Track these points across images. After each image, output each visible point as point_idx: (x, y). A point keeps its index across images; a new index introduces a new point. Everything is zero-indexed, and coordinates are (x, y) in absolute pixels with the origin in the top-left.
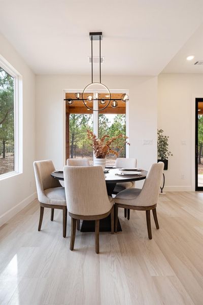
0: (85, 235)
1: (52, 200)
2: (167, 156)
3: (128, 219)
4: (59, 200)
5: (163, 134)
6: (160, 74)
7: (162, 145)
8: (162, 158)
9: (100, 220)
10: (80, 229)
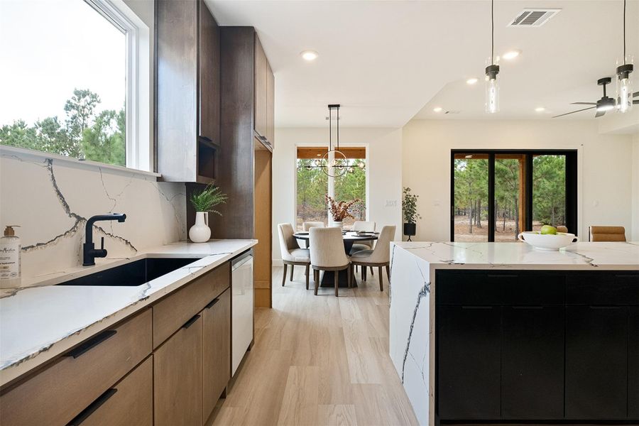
0: (325, 289)
1: (296, 258)
2: (415, 219)
3: (365, 280)
4: (302, 258)
5: (411, 193)
6: (412, 119)
7: (409, 206)
8: (410, 221)
9: (339, 271)
10: (320, 284)
